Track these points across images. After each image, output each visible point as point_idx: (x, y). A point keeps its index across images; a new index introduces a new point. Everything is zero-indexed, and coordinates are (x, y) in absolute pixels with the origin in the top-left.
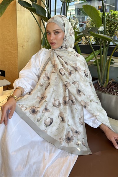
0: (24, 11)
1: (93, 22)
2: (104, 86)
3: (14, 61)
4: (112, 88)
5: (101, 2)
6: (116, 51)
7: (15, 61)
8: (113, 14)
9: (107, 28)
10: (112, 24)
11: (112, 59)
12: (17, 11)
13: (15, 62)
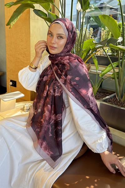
0: (38, 20)
2: (122, 100)
12: (31, 20)
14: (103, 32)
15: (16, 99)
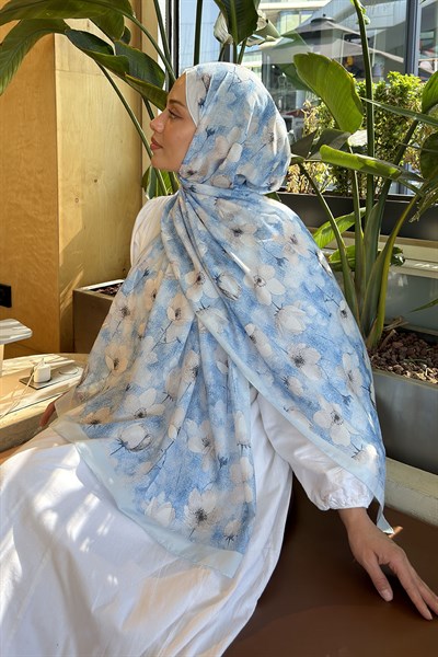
0: (83, 72)
1: (327, 115)
2: (370, 343)
3: (43, 252)
4: (397, 352)
5: (360, 40)
6: (413, 219)
7: (49, 251)
8: (401, 86)
9: (377, 136)
10: (395, 122)
11: (395, 245)
12: (57, 72)
13: (50, 255)
14: (308, 115)
15: (5, 345)
